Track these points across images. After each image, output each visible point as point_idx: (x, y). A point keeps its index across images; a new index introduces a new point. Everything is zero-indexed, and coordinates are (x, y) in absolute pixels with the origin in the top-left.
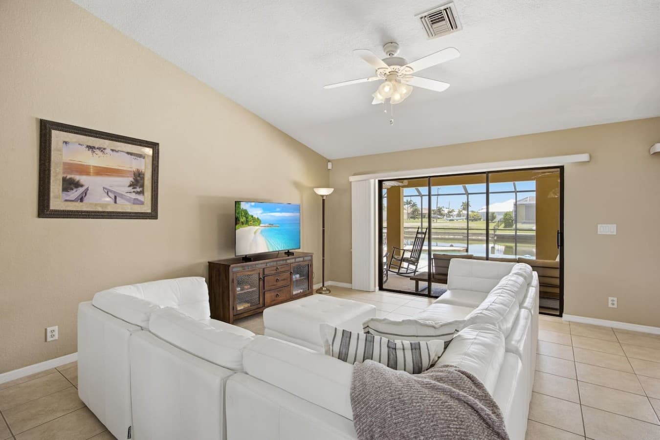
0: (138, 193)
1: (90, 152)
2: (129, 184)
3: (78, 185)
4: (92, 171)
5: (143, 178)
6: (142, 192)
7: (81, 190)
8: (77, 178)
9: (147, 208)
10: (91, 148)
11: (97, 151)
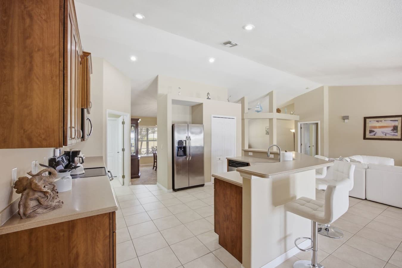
0: (395, 132)
1: (377, 122)
2: (391, 130)
3: (373, 131)
4: (378, 127)
5: (397, 128)
9: (399, 137)
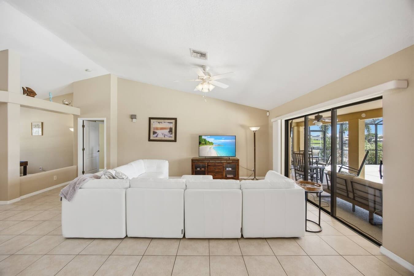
0: (170, 134)
2: (168, 131)
3: (156, 133)
4: (159, 129)
5: (172, 130)
6: (172, 134)
7: (157, 134)
8: (156, 131)
9: (173, 139)
10: (159, 123)
11: (160, 123)
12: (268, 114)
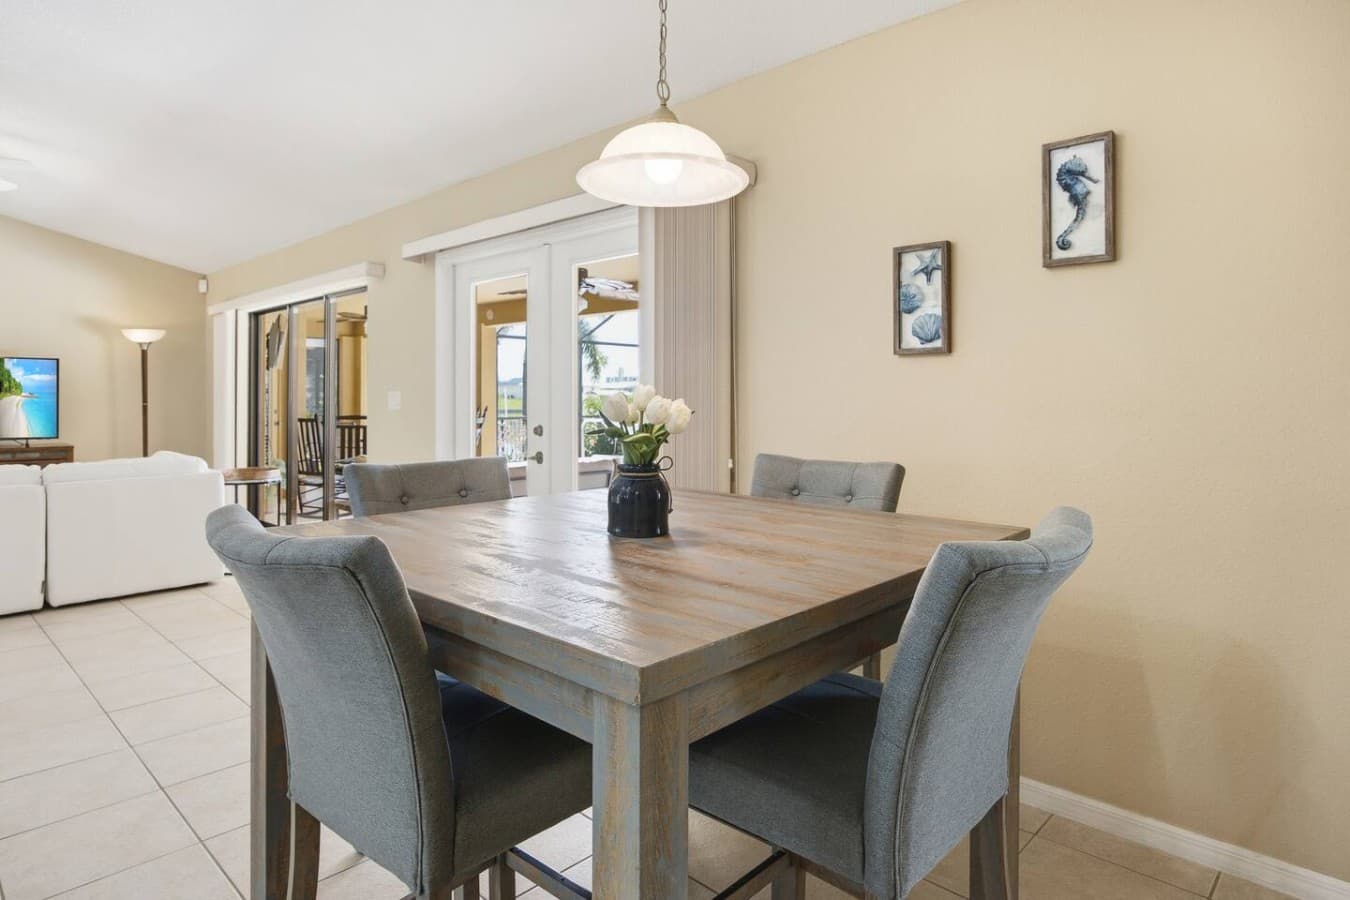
12: (202, 287)
